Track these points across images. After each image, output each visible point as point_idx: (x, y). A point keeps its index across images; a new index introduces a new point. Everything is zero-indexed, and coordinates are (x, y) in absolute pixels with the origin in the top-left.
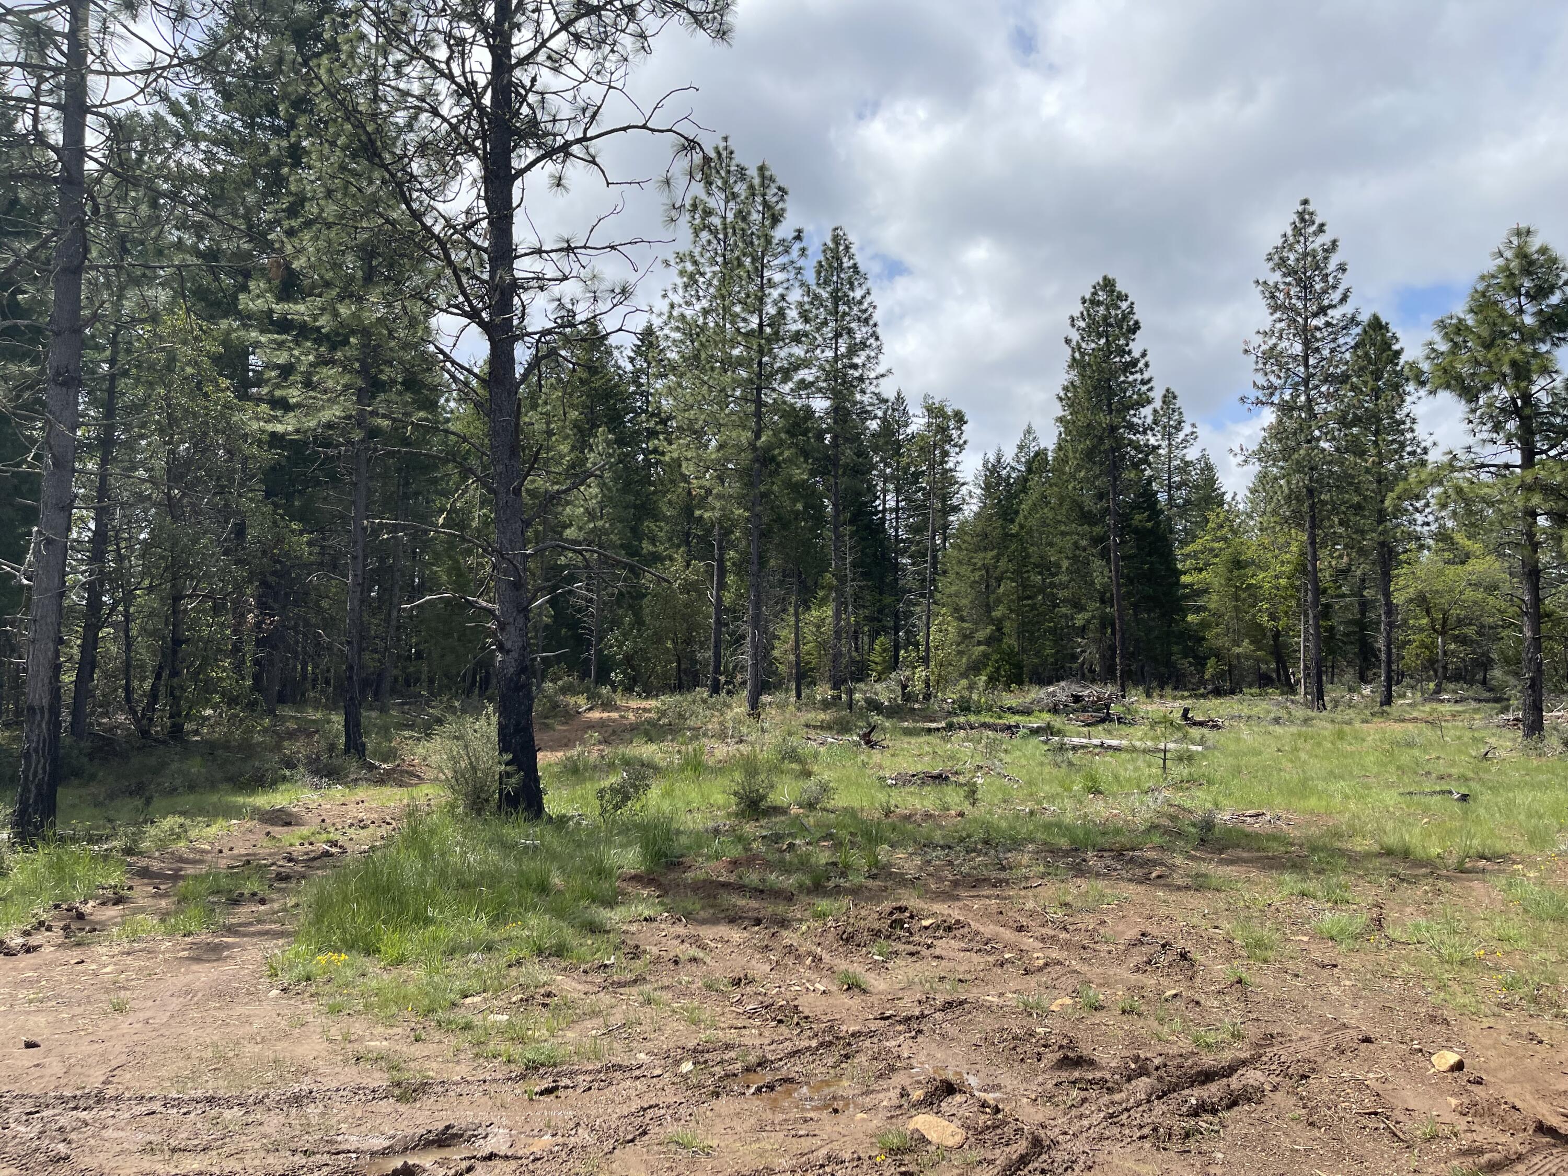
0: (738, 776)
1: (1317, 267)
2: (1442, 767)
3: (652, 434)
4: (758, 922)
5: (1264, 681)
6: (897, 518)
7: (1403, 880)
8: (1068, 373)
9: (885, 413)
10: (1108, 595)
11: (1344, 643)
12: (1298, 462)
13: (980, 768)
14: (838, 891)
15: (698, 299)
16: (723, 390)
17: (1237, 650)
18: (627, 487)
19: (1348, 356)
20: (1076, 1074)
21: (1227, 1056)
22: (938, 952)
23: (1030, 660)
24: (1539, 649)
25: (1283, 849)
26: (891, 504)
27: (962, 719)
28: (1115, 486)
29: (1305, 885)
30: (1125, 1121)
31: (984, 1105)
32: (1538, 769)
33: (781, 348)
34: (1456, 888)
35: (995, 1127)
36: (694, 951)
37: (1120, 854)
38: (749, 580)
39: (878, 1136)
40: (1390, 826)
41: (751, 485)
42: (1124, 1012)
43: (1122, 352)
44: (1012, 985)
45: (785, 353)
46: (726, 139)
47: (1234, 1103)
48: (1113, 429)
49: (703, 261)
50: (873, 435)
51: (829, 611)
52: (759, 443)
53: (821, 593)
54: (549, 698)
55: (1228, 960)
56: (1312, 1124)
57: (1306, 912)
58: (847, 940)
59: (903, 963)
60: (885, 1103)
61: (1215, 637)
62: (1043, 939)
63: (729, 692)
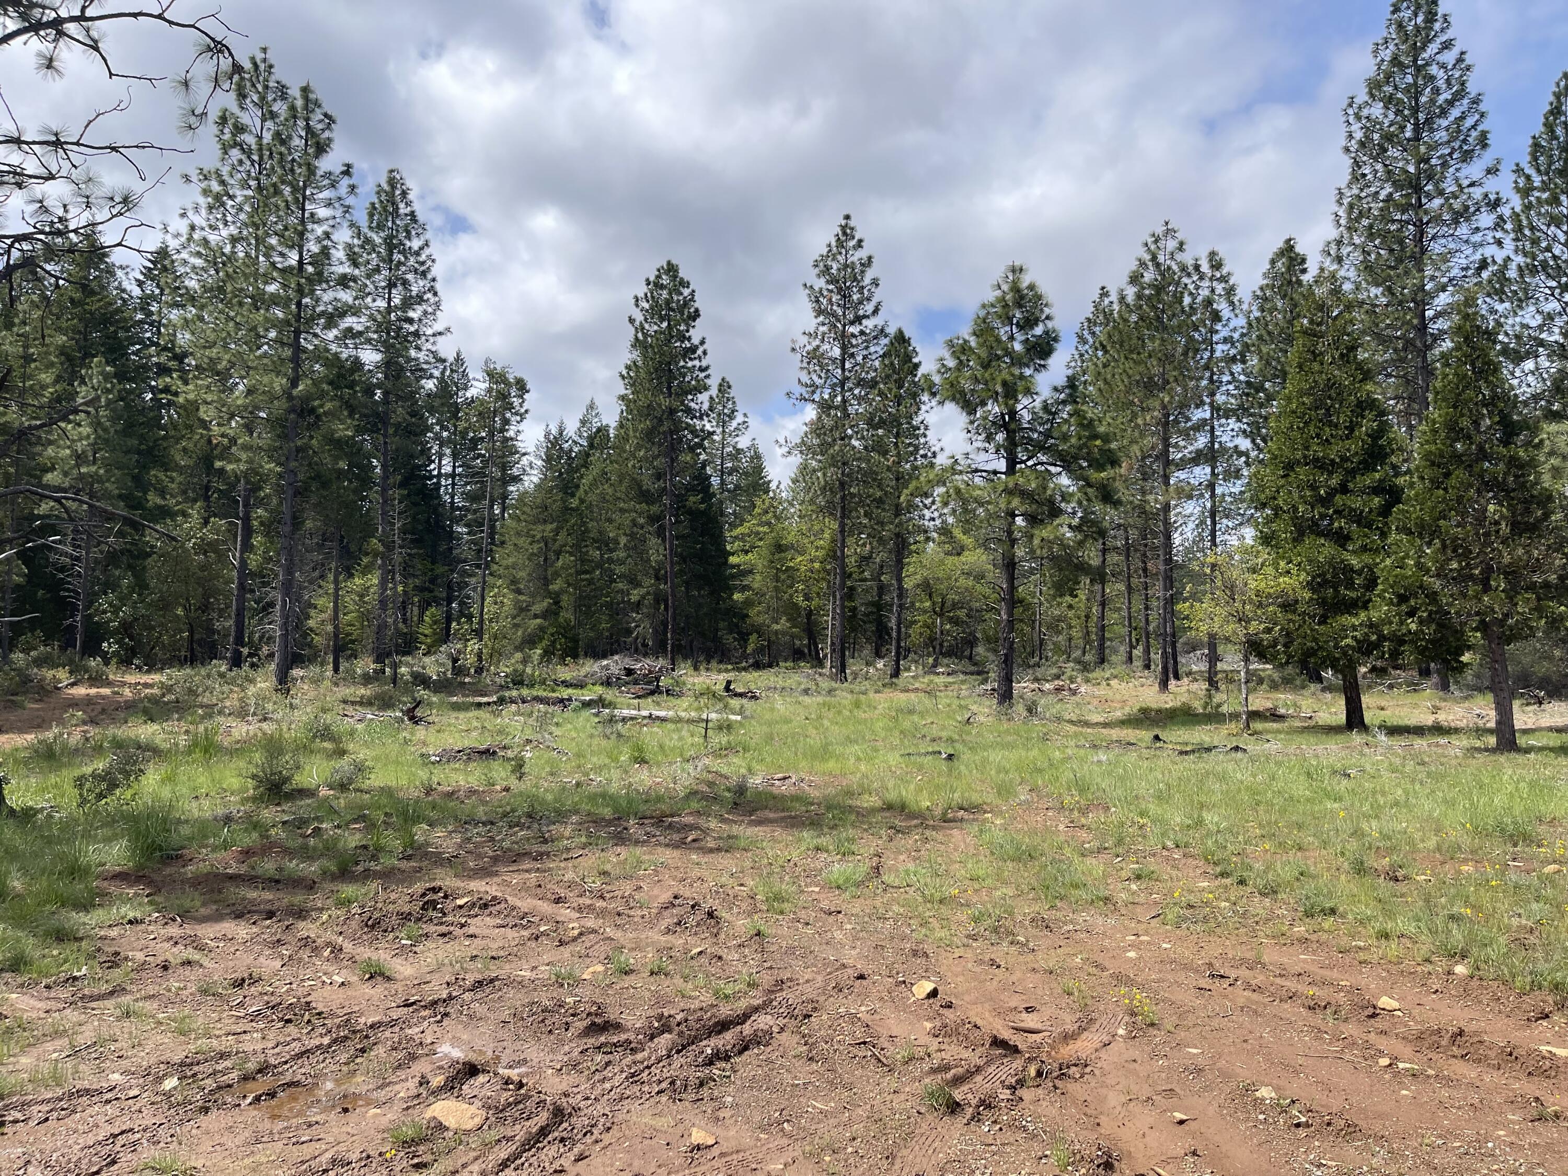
0: (258, 757)
1: (855, 279)
2: (935, 731)
3: (163, 370)
4: (270, 915)
5: (797, 655)
6: (453, 484)
7: (898, 831)
8: (631, 352)
9: (443, 373)
10: (663, 572)
11: (865, 622)
12: (833, 457)
13: (529, 741)
14: (367, 875)
15: (226, 224)
16: (254, 329)
17: (776, 627)
18: (128, 430)
19: (877, 363)
20: (602, 1039)
21: (742, 1005)
22: (472, 930)
23: (585, 634)
24: (1012, 630)
25: (804, 808)
26: (447, 469)
27: (514, 693)
28: (672, 467)
29: (819, 841)
30: (645, 1079)
31: (508, 1082)
32: (1007, 732)
33: (324, 290)
34: (940, 836)
35: (517, 1103)
36: (191, 954)
37: (659, 821)
38: (279, 543)
39: (391, 1130)
40: (890, 785)
41: (283, 437)
42: (652, 973)
43: (683, 338)
44: (546, 958)
45: (329, 296)
46: (264, 50)
47: (746, 1048)
48: (672, 412)
49: (232, 182)
50: (429, 395)
51: (374, 580)
52: (295, 392)
53: (365, 560)
54: (19, 671)
55: (750, 915)
56: (811, 1059)
57: (819, 865)
58: (373, 926)
59: (434, 945)
60: (402, 1094)
61: (757, 615)
62: (580, 910)
63: (253, 665)
